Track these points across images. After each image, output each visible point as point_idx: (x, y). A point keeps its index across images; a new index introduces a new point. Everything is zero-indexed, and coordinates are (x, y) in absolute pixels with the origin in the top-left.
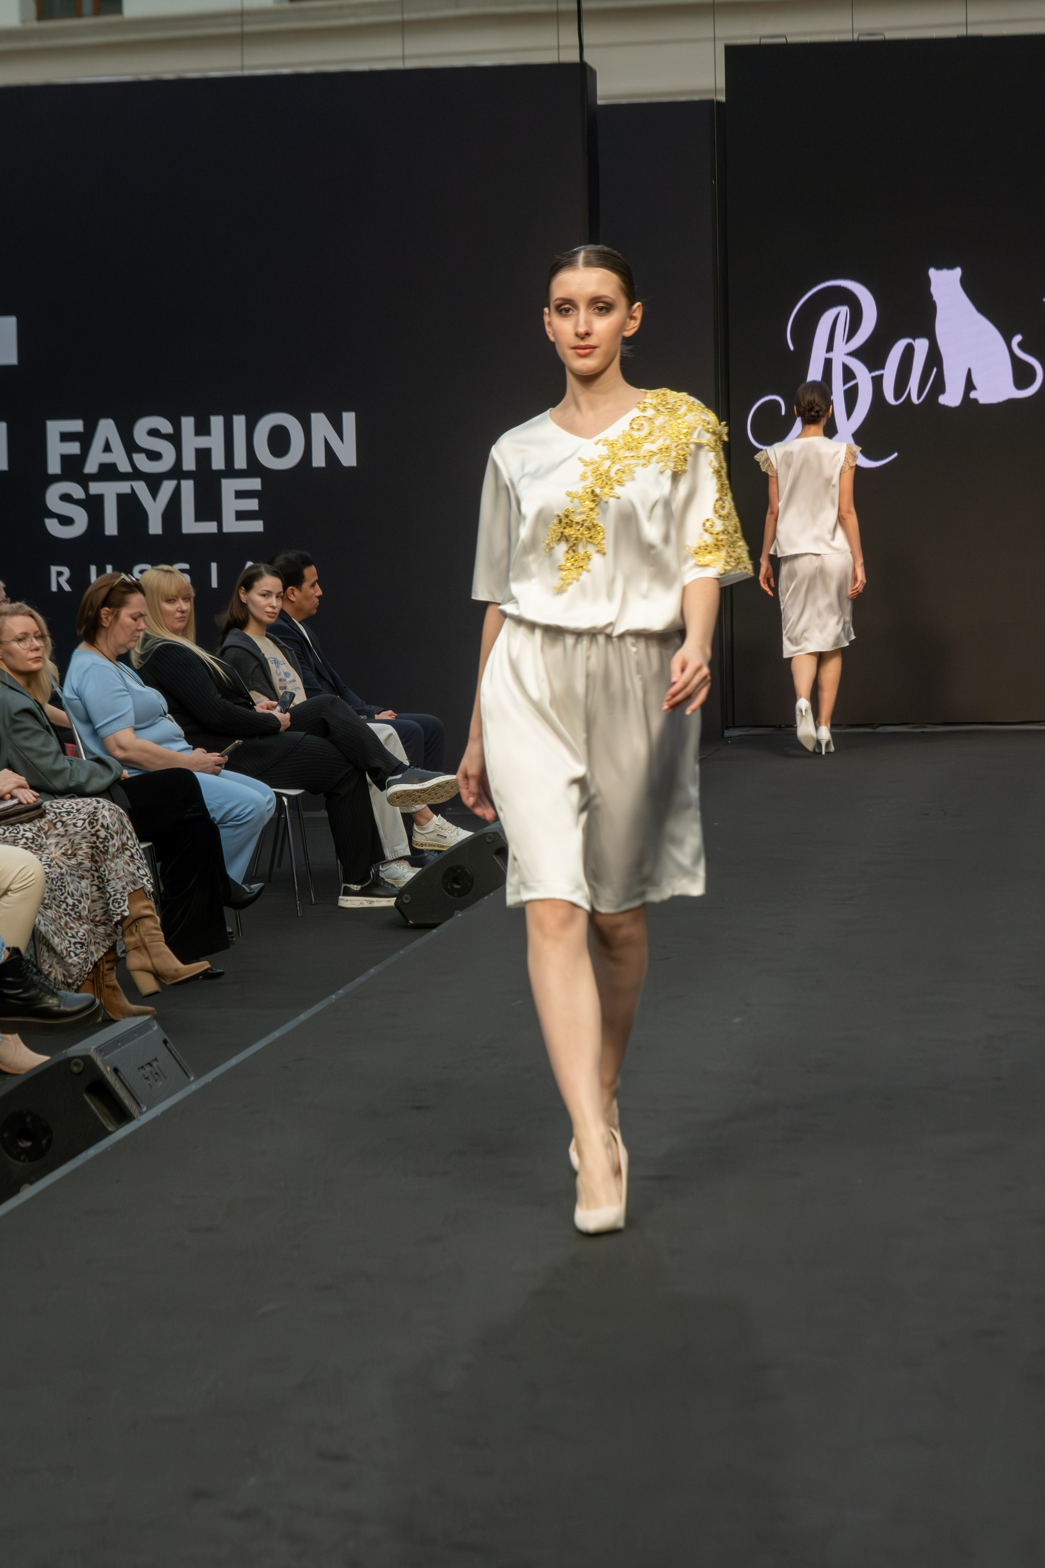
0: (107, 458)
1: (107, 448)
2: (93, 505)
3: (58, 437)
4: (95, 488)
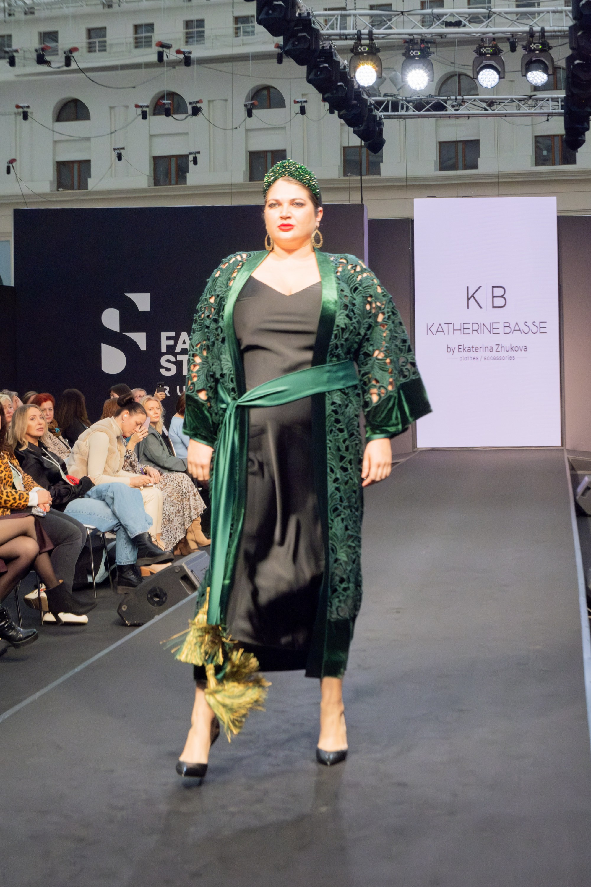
0: (184, 347)
1: (184, 343)
2: (179, 364)
3: (165, 338)
4: (179, 357)
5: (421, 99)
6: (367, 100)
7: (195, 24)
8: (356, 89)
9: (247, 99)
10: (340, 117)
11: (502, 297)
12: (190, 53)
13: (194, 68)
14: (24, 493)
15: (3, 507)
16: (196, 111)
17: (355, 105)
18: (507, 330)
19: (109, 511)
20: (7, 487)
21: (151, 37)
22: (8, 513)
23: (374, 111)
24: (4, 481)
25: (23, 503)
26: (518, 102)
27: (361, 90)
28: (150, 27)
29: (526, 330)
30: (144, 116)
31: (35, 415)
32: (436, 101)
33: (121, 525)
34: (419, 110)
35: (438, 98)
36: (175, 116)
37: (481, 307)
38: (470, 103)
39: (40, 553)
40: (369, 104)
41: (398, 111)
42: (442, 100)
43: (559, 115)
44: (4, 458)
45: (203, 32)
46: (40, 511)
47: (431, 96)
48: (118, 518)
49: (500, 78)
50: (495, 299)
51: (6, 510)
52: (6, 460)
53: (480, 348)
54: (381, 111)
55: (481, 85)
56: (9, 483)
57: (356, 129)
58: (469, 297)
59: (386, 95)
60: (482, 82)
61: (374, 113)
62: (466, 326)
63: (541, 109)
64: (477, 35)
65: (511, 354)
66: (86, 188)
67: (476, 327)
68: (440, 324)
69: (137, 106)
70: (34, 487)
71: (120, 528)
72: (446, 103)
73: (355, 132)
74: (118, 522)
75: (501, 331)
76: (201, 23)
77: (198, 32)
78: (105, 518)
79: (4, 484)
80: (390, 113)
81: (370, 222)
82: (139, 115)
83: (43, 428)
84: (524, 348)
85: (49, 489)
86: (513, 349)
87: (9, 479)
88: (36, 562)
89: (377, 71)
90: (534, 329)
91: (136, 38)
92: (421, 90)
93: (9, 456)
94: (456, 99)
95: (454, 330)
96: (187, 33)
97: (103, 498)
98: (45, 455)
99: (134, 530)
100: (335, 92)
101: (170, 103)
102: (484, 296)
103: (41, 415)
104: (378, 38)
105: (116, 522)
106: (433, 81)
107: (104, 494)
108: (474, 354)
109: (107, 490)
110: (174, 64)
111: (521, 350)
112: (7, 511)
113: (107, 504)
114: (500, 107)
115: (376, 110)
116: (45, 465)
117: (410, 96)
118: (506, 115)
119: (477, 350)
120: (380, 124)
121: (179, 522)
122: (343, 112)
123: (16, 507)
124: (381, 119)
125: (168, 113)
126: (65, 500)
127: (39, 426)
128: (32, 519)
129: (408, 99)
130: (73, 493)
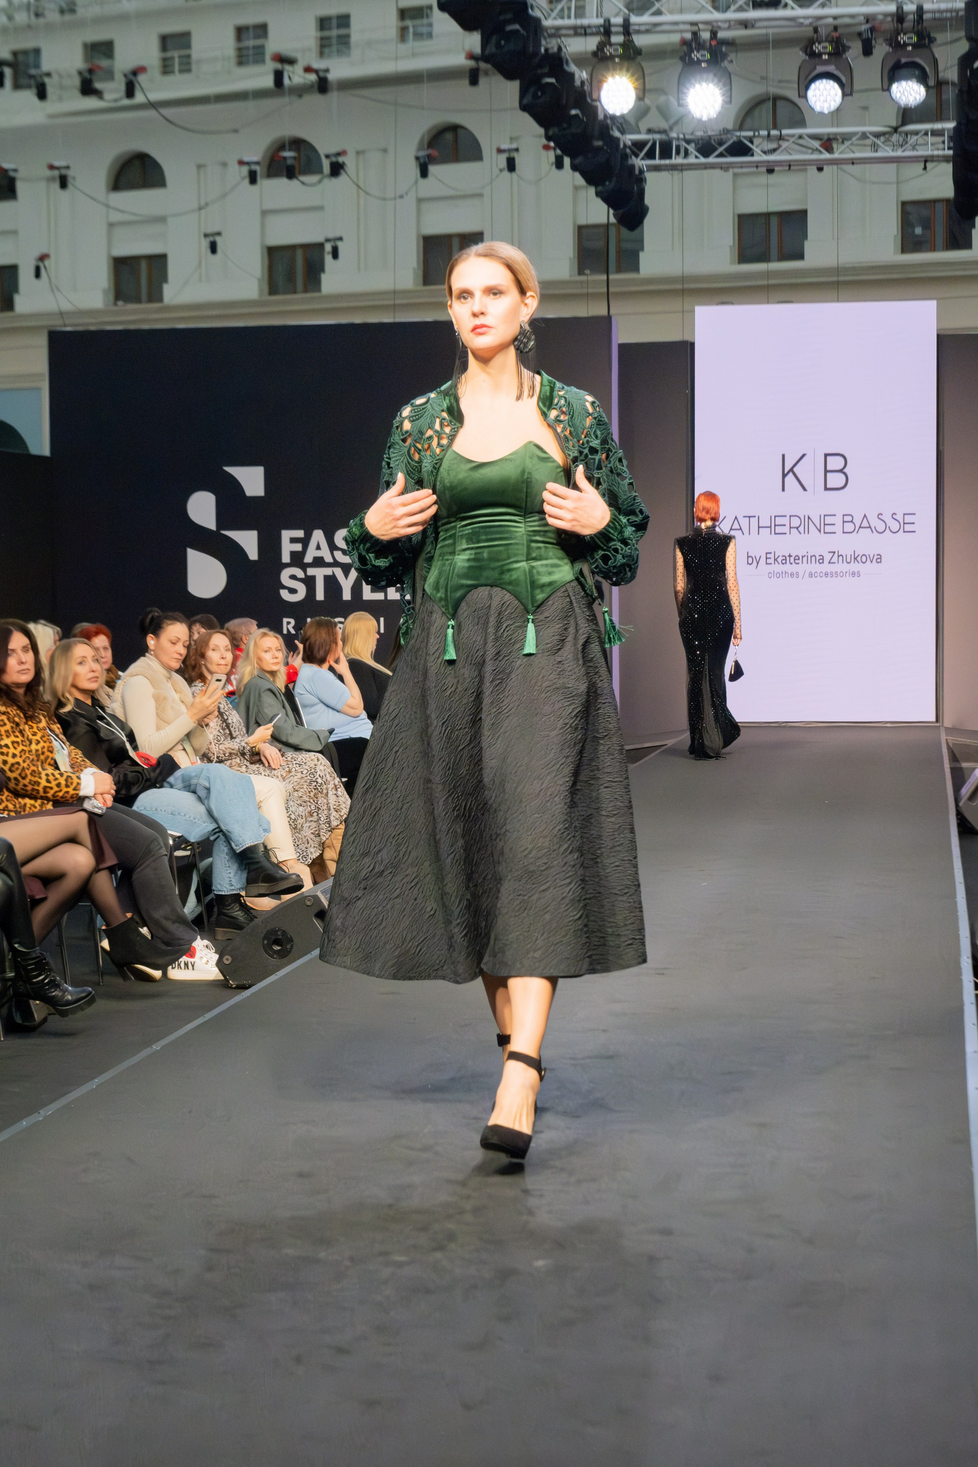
0: (318, 554)
1: (318, 548)
2: (310, 582)
3: (288, 540)
4: (311, 571)
5: (710, 137)
6: (618, 140)
7: (334, 22)
8: (601, 121)
9: (420, 148)
10: (574, 168)
11: (841, 471)
12: (327, 71)
13: (333, 96)
14: (74, 776)
15: (42, 798)
16: (337, 169)
17: (599, 149)
18: (849, 527)
19: (202, 809)
20: (46, 766)
21: (262, 47)
22: (50, 806)
23: (631, 157)
24: (42, 757)
25: (72, 792)
26: (875, 140)
27: (609, 121)
28: (262, 30)
29: (881, 527)
30: (253, 178)
31: (84, 657)
32: (735, 139)
33: (221, 831)
34: (706, 154)
35: (738, 134)
36: (303, 178)
37: (805, 489)
38: (793, 142)
39: (97, 870)
40: (622, 146)
41: (670, 157)
42: (745, 137)
43: (946, 159)
44: (40, 721)
45: (348, 36)
46: (97, 806)
47: (726, 131)
48: (215, 820)
49: (844, 95)
50: (828, 475)
51: (46, 802)
52: (43, 724)
53: (803, 557)
54: (643, 159)
55: (812, 109)
56: (49, 760)
57: (600, 188)
58: (786, 471)
59: (650, 131)
60: (813, 102)
61: (630, 162)
62: (779, 521)
63: (914, 148)
64: (807, 22)
65: (854, 567)
66: (160, 299)
67: (795, 522)
68: (736, 518)
69: (241, 163)
70: (86, 768)
71: (219, 836)
72: (752, 142)
73: (598, 194)
74: (217, 826)
75: (838, 528)
76: (344, 20)
77: (339, 37)
78: (196, 820)
79: (42, 763)
80: (657, 161)
81: (622, 347)
82: (245, 177)
83: (97, 677)
84: (876, 557)
85: (110, 772)
86: (859, 559)
87: (49, 754)
88: (90, 882)
89: (636, 89)
90: (895, 526)
91: (240, 49)
92: (710, 120)
93: (47, 719)
94: (769, 135)
95: (759, 527)
96: (322, 39)
97: (192, 788)
98: (102, 718)
99: (241, 839)
100: (565, 125)
101: (295, 158)
102: (810, 471)
103: (94, 657)
104: (638, 32)
105: (214, 826)
106: (730, 102)
107: (194, 781)
108: (793, 568)
109: (198, 776)
110: (300, 91)
111: (872, 562)
112: (48, 803)
113: (200, 799)
114: (843, 147)
115: (633, 157)
116: (102, 735)
117: (690, 131)
118: (853, 162)
119: (796, 561)
120: (640, 180)
121: (312, 831)
122: (578, 160)
123: (62, 797)
124: (641, 171)
125: (291, 173)
126: (134, 791)
127: (92, 675)
128: (83, 816)
129: (687, 137)
130: (147, 780)
